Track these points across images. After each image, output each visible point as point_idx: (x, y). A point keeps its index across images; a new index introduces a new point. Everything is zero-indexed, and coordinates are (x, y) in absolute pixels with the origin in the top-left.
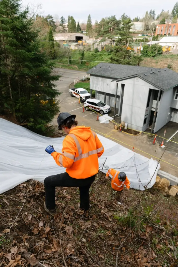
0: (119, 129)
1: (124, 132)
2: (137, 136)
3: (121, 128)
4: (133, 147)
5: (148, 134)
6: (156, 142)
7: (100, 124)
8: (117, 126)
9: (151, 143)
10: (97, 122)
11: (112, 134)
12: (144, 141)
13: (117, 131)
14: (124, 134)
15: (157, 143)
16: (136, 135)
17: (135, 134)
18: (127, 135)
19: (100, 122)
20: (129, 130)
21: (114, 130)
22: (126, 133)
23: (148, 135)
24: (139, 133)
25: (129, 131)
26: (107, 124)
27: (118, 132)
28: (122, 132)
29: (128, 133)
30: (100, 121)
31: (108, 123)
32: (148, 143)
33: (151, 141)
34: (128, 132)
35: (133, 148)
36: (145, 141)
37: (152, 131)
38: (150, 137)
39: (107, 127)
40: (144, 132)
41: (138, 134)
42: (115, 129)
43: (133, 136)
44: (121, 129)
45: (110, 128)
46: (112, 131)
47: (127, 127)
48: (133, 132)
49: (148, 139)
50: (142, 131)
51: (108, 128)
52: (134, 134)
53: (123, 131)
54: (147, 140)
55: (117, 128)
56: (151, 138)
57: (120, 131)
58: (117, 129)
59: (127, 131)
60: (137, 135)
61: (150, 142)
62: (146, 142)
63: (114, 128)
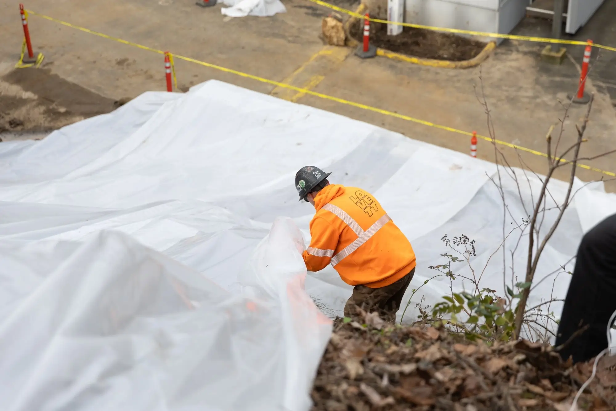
0: (354, 42)
1: (392, 55)
2: (476, 66)
3: (366, 33)
4: (471, 135)
5: (535, 49)
6: (590, 86)
7: (227, 23)
8: (340, 20)
9: (562, 96)
10: (207, 14)
11: (322, 78)
12: (522, 93)
13: (347, 57)
14: (392, 67)
15: (600, 89)
16: (464, 63)
17: (460, 59)
18: (414, 71)
19: (224, 11)
20: (420, 39)
21: (327, 51)
22: (403, 57)
23: (537, 55)
24: (479, 46)
25: (417, 44)
26: (273, 19)
27: (354, 61)
28: (375, 56)
29: (415, 60)
30: (226, 6)
31: (277, 14)
32: (547, 98)
33: (560, 87)
34: (416, 48)
35: (474, 143)
36: (530, 93)
37: (556, 25)
38: (550, 59)
39: (275, 35)
40: (512, 33)
41: (476, 54)
42: (331, 43)
43: (452, 73)
44: (370, 38)
45: (296, 40)
46: (316, 56)
47: (404, 21)
48: (443, 45)
49: (545, 78)
50: (500, 32)
51: (281, 41)
52: (452, 58)
53: (381, 52)
54: (537, 82)
55: (342, 36)
56: (557, 67)
57: (366, 49)
58: (346, 43)
59: (404, 44)
60: (473, 61)
61: (555, 93)
62: (536, 97)
63: (326, 39)
